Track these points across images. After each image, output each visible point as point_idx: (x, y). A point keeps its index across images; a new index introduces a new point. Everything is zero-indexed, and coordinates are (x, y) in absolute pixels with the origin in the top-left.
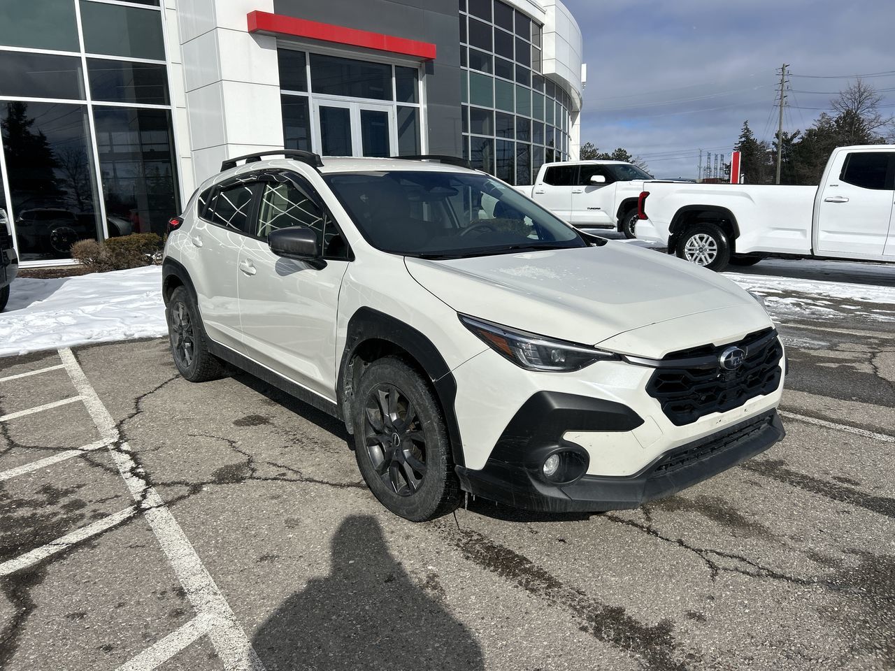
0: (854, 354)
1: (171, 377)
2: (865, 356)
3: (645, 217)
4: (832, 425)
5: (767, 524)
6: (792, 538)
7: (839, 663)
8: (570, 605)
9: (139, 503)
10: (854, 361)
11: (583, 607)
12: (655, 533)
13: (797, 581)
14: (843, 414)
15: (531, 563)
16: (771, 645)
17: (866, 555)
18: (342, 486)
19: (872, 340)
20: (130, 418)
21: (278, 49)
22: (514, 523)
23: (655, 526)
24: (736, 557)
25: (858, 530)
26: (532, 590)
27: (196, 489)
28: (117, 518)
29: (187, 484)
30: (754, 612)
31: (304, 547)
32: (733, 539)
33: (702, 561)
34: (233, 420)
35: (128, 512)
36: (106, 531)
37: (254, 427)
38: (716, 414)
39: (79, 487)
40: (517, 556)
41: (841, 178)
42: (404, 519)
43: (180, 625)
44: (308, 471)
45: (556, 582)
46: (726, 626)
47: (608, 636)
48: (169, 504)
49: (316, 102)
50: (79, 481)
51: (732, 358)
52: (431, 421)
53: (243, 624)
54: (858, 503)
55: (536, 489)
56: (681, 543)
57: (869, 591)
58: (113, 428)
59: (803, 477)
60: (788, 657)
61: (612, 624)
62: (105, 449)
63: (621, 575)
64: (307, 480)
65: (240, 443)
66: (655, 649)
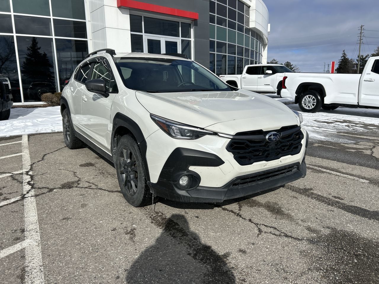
0: (365, 147)
1: (63, 147)
2: (370, 147)
3: (285, 88)
4: (342, 175)
5: (293, 214)
6: (302, 220)
7: (300, 275)
8: (188, 244)
9: (25, 195)
10: (363, 149)
11: (193, 245)
12: (240, 216)
13: (296, 239)
14: (349, 171)
15: (179, 226)
16: (272, 265)
17: (334, 229)
18: (112, 192)
19: (376, 141)
20: (38, 162)
21: (130, 15)
22: (179, 209)
23: (241, 213)
24: (273, 227)
25: (334, 218)
26: (174, 237)
27: (51, 190)
28: (13, 200)
29: (48, 188)
30: (270, 251)
31: (84, 215)
32: (274, 220)
33: (256, 228)
34: (80, 164)
35: (19, 198)
36: (5, 205)
37: (87, 167)
38: (264, 162)
39: (4, 188)
40: (174, 223)
41: (372, 71)
42: (132, 206)
43: (16, 244)
44: (101, 185)
45: (186, 234)
46: (255, 256)
47: (199, 258)
48: (36, 196)
49: (146, 37)
50: (5, 185)
51: (272, 137)
53: (42, 245)
54: (339, 207)
55: (176, 192)
56: (250, 220)
57: (328, 245)
58: (29, 166)
59: (319, 195)
60: (277, 271)
61: (203, 253)
62: (22, 174)
63: (216, 233)
64: (99, 189)
65: (78, 173)
66: (218, 264)
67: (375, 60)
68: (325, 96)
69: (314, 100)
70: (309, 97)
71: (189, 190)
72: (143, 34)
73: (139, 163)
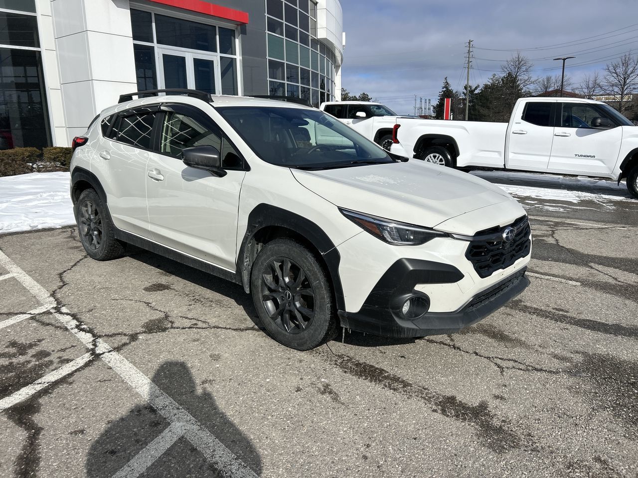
0: (541, 232)
1: (81, 257)
2: (548, 233)
3: (397, 142)
4: (543, 276)
5: (523, 339)
6: (540, 346)
7: (589, 418)
8: (421, 397)
9: (93, 350)
10: (543, 236)
11: (430, 398)
12: (458, 348)
13: (550, 372)
14: (546, 269)
15: (388, 372)
16: (548, 411)
17: (584, 354)
18: (242, 330)
19: (549, 223)
20: (60, 288)
21: (131, 9)
22: (368, 348)
23: (458, 344)
24: (511, 360)
25: (576, 339)
26: (395, 390)
27: (134, 337)
28: (81, 361)
29: (125, 335)
30: (532, 392)
31: (231, 373)
32: (506, 349)
33: (492, 364)
34: (143, 287)
35: (87, 357)
36: (76, 371)
37: (161, 292)
38: (501, 270)
39: (40, 341)
40: (377, 368)
41: (522, 118)
42: (294, 350)
43: (161, 432)
44: (213, 321)
45: (408, 383)
46: (518, 402)
47: (451, 414)
48: (118, 349)
49: (160, 51)
50: (38, 337)
52: (319, 281)
53: (207, 427)
54: (571, 323)
55: (397, 323)
56: (476, 354)
57: (593, 375)
58: (49, 297)
59: (536, 309)
60: (559, 417)
61: (451, 406)
62: (48, 313)
63: (447, 376)
64: (214, 327)
65: (154, 303)
66: (482, 419)
67: (527, 103)
68: (458, 154)
69: (441, 160)
70: (435, 157)
71: (415, 320)
72: (155, 44)
73: (319, 283)
